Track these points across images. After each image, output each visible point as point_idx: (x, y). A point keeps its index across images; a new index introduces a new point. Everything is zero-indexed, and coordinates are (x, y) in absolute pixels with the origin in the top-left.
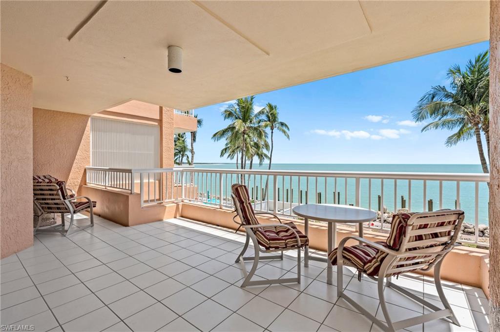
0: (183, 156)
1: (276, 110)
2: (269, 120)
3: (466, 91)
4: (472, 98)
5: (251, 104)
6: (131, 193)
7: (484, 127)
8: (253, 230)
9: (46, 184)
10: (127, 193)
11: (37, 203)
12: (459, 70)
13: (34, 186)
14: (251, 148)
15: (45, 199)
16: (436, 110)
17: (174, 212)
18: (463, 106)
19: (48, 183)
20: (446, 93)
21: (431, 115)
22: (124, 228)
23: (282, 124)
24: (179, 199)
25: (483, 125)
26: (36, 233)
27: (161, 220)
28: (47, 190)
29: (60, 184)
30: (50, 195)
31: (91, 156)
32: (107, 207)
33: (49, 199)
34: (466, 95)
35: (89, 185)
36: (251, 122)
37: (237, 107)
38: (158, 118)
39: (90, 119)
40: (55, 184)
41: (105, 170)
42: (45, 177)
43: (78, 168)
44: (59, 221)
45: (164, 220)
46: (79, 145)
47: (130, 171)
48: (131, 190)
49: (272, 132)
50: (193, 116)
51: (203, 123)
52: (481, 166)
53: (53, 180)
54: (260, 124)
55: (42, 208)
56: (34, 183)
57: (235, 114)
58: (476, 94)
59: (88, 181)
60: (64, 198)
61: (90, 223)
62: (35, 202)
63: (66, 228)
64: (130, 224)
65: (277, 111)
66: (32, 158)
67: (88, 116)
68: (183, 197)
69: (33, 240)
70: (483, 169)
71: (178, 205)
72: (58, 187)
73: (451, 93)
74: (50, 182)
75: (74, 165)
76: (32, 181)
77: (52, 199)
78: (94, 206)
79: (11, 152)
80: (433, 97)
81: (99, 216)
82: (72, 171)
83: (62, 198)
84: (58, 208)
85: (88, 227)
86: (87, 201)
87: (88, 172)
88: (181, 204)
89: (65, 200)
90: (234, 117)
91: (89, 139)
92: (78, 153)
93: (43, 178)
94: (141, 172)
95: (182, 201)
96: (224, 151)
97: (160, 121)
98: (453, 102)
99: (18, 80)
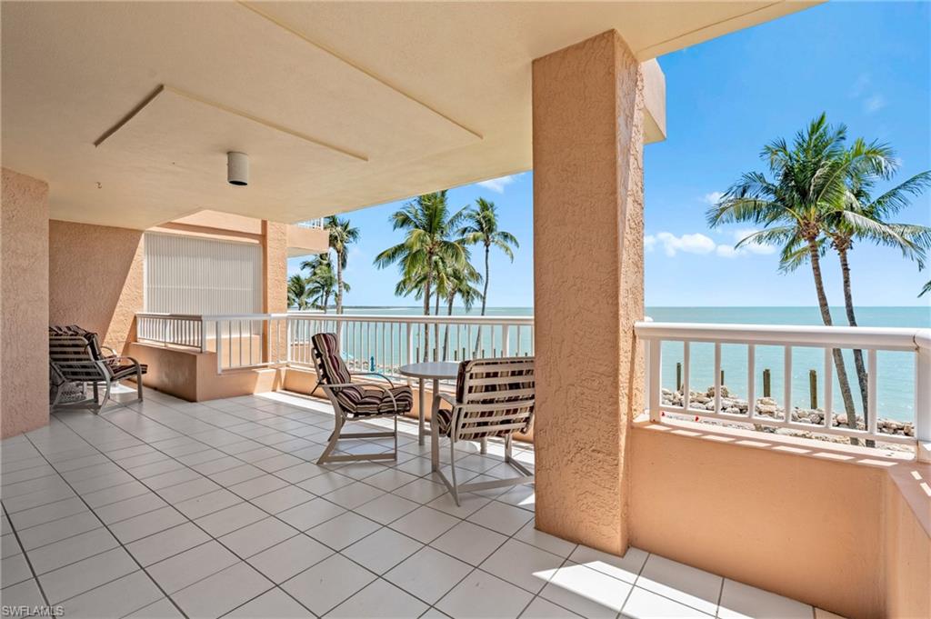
0: (328, 293)
1: (493, 211)
2: (482, 229)
3: (793, 183)
4: (804, 193)
5: (442, 202)
6: (201, 352)
7: (837, 241)
8: (333, 391)
9: (68, 337)
10: (196, 352)
11: (55, 367)
12: (785, 149)
13: (50, 340)
14: (448, 279)
15: (67, 360)
16: (748, 211)
17: (272, 382)
18: (790, 208)
19: (72, 335)
20: (765, 185)
21: (738, 219)
22: (190, 404)
23: (506, 236)
24: (281, 362)
25: (837, 239)
26: (53, 410)
27: (249, 394)
28: (69, 346)
29: (89, 336)
30: (76, 353)
31: (145, 295)
32: (167, 375)
33: (72, 360)
34: (795, 189)
35: (141, 342)
36: (442, 232)
37: (417, 207)
38: (260, 232)
39: (143, 235)
40: (83, 338)
41: (165, 318)
42: (69, 328)
43: (124, 315)
44: (90, 396)
45: (255, 394)
46: (125, 278)
47: (198, 318)
48: (201, 347)
49: (487, 251)
50: (322, 227)
51: (360, 234)
52: (820, 309)
53: (80, 332)
54: (465, 236)
55: (64, 373)
56: (50, 335)
57: (415, 220)
58: (812, 188)
59: (139, 336)
60: (96, 358)
61: (137, 397)
62: (53, 364)
63: (100, 404)
64: (198, 399)
65: (495, 212)
66: (48, 299)
67: (139, 232)
68: (289, 359)
69: (48, 419)
70: (823, 314)
71: (278, 372)
72: (87, 342)
73: (773, 185)
74: (77, 334)
75: (117, 310)
76: (48, 333)
77: (78, 360)
78: (144, 372)
79: (17, 290)
80: (744, 192)
81: (155, 389)
82: (113, 319)
83: (92, 358)
84: (88, 374)
85: (134, 402)
86: (133, 363)
87: (139, 320)
88: (283, 370)
89: (97, 362)
90: (412, 225)
91: (142, 269)
92: (124, 290)
93: (66, 330)
94: (218, 319)
95: (287, 366)
96: (402, 286)
97: (263, 237)
98: (776, 201)
99: (27, 189)
